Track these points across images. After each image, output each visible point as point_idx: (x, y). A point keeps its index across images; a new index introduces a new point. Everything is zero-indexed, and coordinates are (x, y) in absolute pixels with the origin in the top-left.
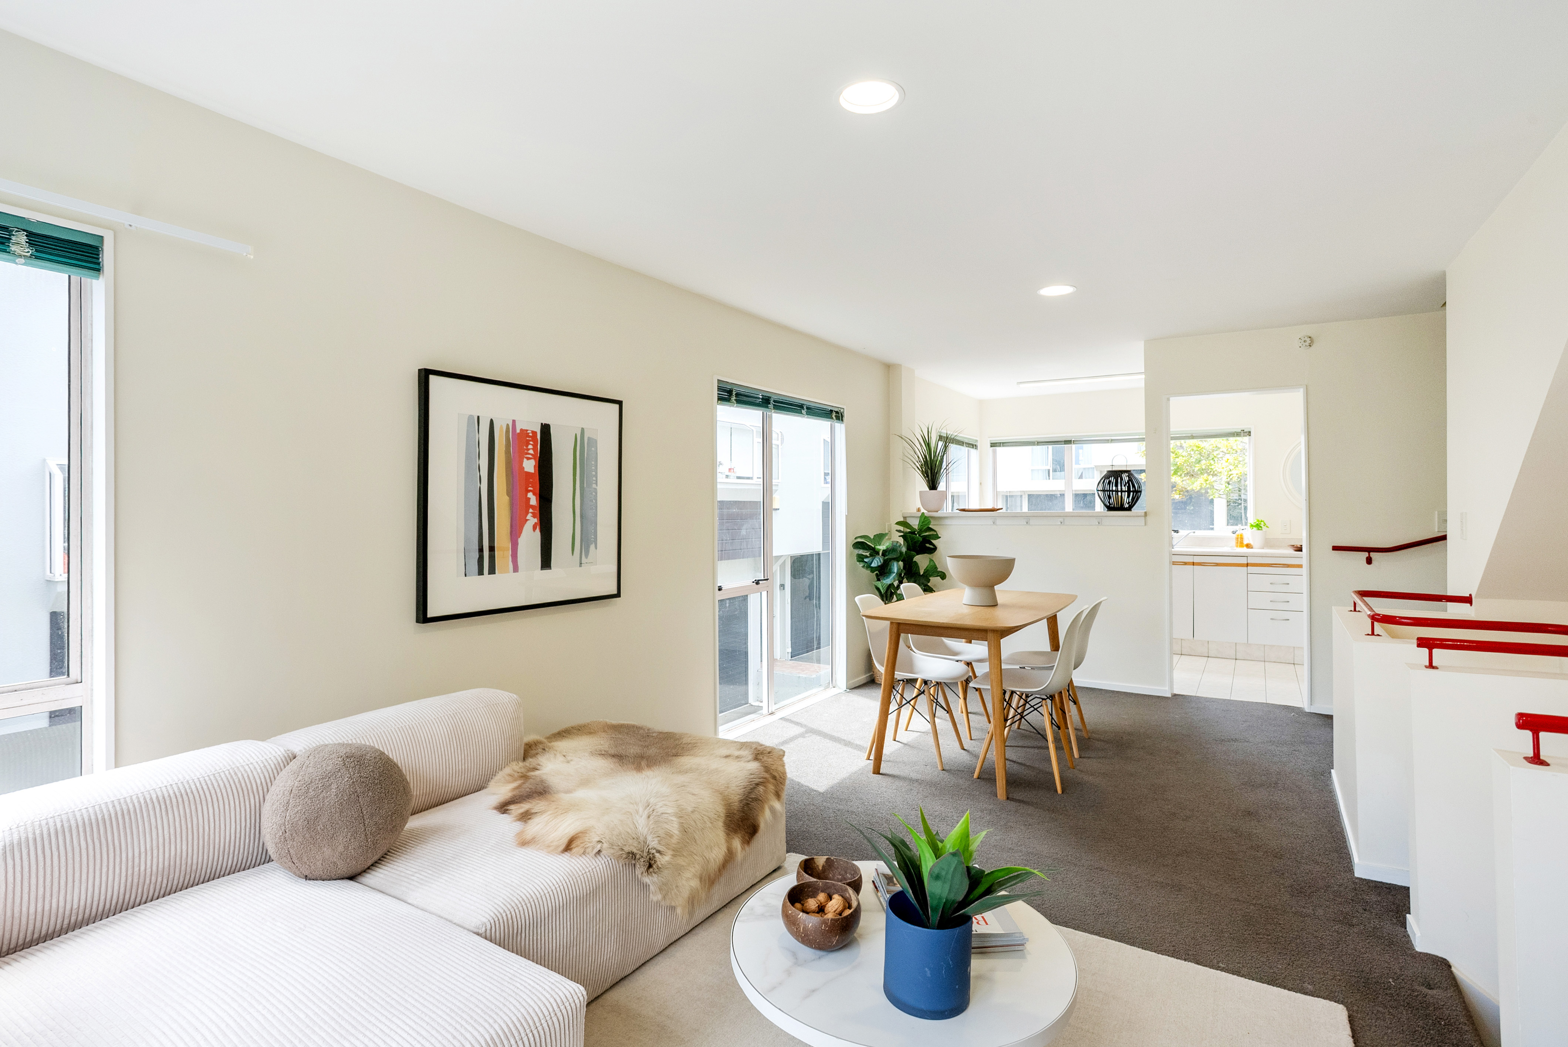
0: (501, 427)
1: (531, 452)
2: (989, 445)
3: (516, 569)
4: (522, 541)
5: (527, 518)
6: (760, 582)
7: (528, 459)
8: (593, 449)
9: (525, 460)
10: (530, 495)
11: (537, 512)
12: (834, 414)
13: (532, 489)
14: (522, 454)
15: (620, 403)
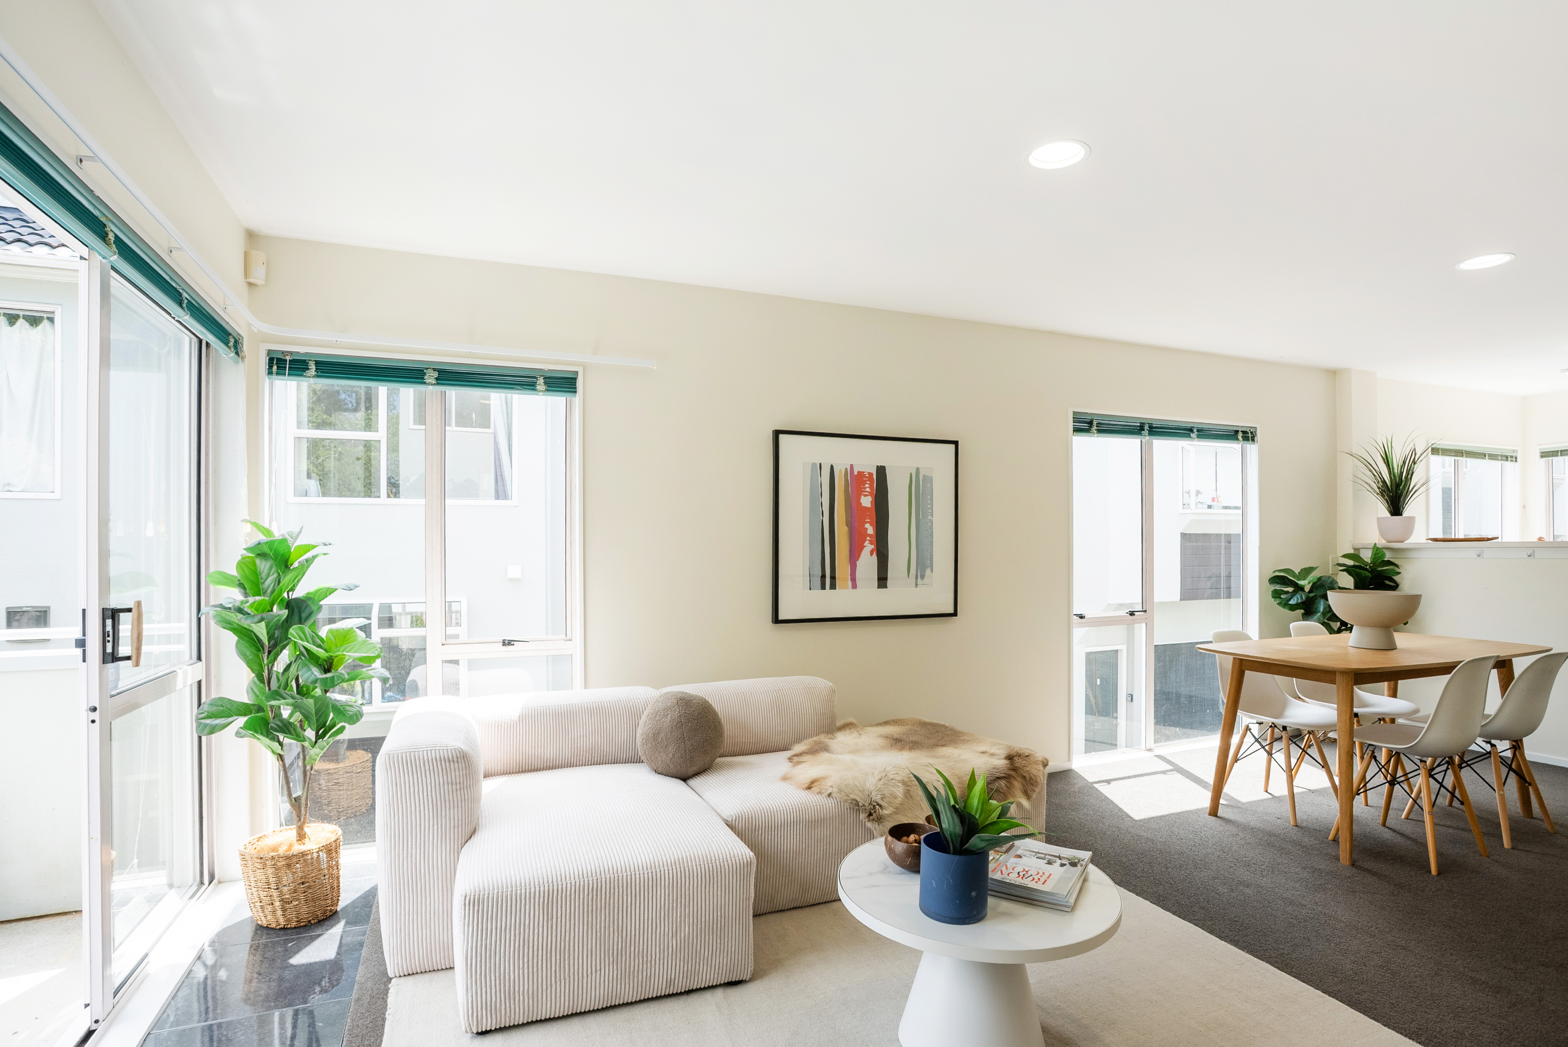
0: (840, 471)
1: (868, 490)
2: (1538, 455)
3: (854, 586)
4: (860, 563)
5: (865, 545)
6: (1136, 613)
7: (865, 496)
8: (929, 485)
9: (862, 497)
10: (867, 526)
11: (874, 539)
12: (1240, 435)
13: (869, 520)
14: (859, 492)
15: (956, 443)
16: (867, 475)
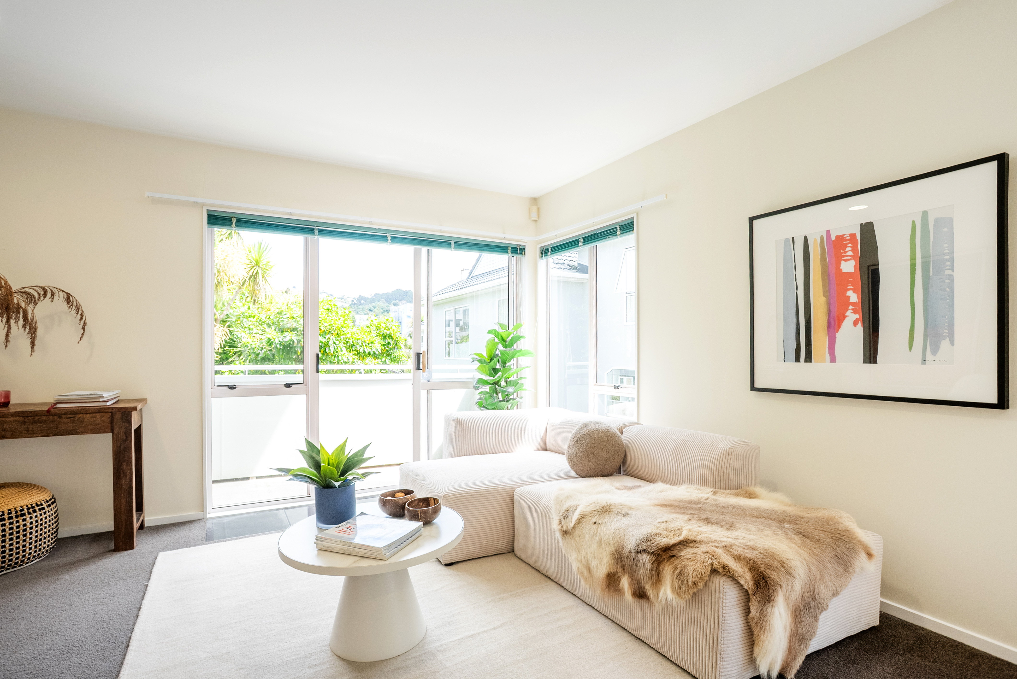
0: (815, 240)
1: (850, 253)
3: (833, 359)
4: (839, 335)
5: (846, 315)
7: (846, 260)
8: (945, 230)
9: (843, 262)
10: (850, 293)
11: (859, 308)
13: (852, 287)
14: (839, 258)
15: (1002, 158)
16: (849, 238)
